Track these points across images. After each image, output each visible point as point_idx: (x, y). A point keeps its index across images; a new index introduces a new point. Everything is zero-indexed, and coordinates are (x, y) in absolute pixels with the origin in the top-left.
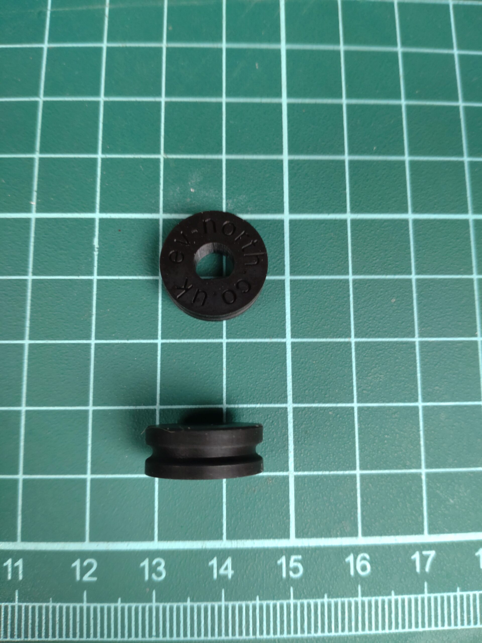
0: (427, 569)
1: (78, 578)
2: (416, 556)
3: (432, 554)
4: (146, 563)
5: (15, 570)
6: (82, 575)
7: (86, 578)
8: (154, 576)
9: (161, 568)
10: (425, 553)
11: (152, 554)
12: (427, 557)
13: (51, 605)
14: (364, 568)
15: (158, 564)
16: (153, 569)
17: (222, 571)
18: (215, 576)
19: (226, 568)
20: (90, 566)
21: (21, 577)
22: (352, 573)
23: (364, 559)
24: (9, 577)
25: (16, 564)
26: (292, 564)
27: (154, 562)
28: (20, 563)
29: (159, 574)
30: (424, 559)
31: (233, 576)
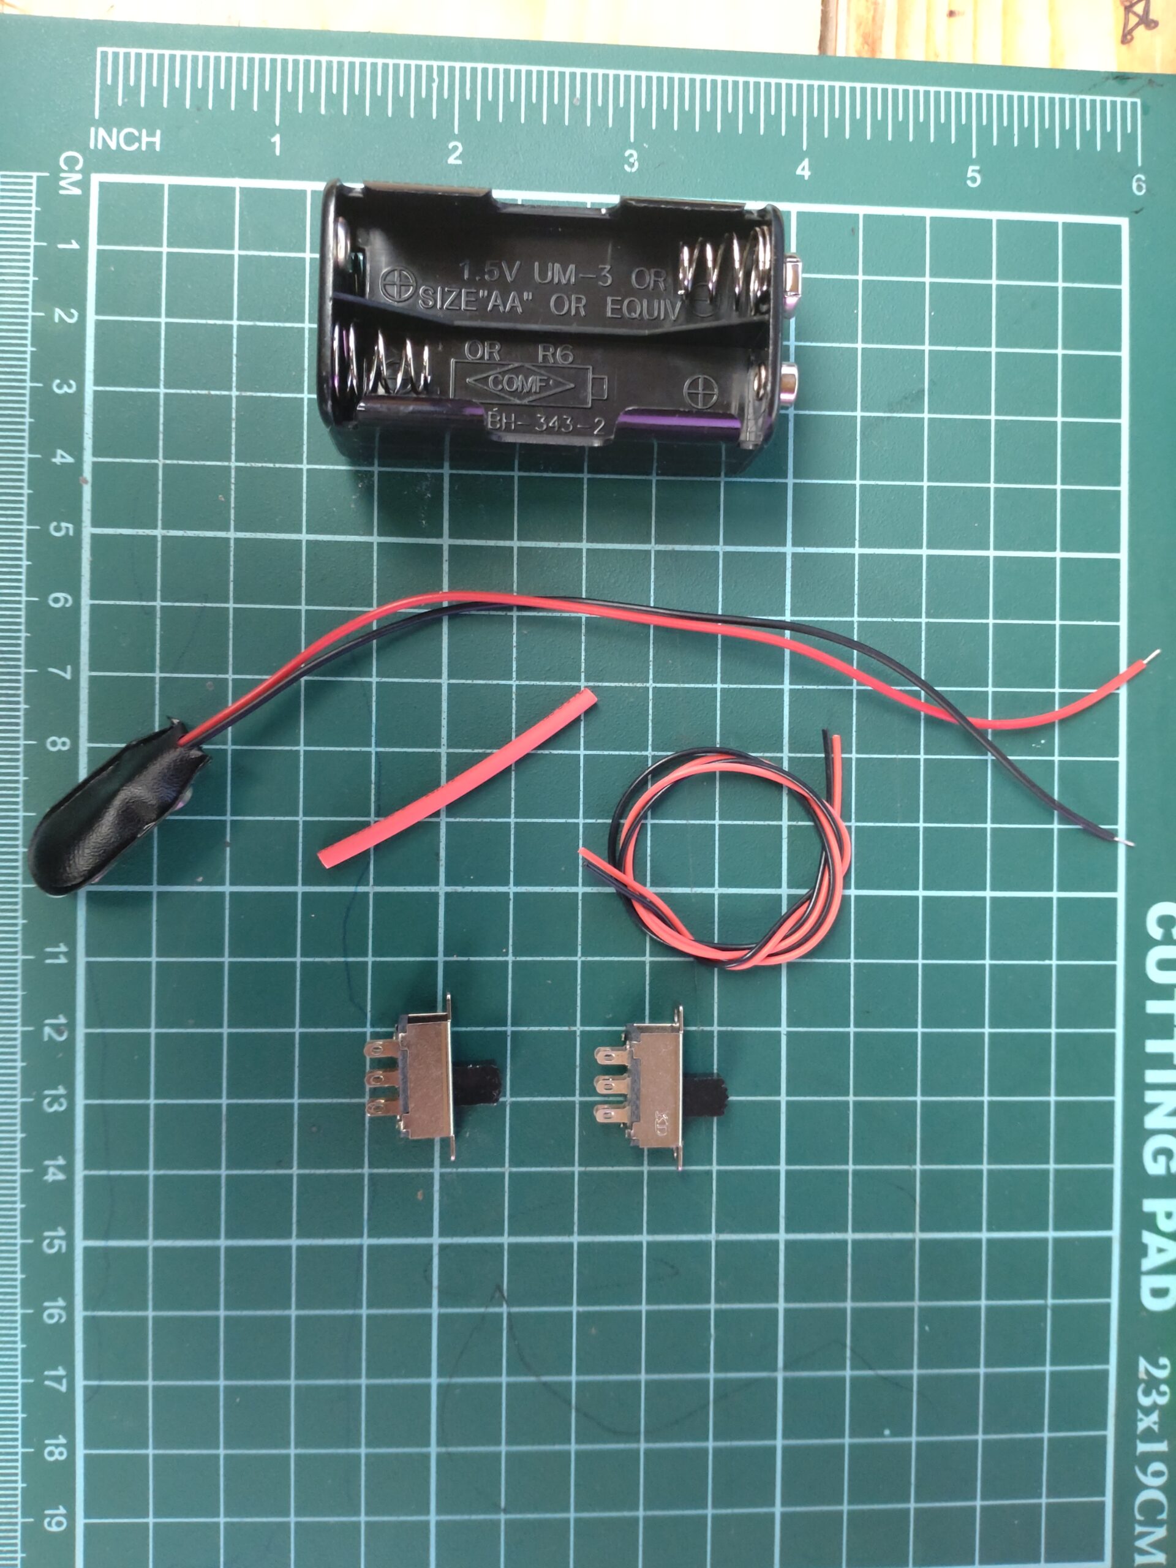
0: (47, 1383)
1: (48, 1021)
2: (61, 1372)
3: (63, 1388)
4: (61, 1091)
5: (55, 955)
6: (51, 1025)
7: (47, 1030)
8: (47, 1100)
9: (56, 1107)
10: (64, 1381)
11: (71, 1097)
12: (60, 1383)
13: (19, 993)
14: (51, 1316)
15: (61, 1105)
16: (55, 1099)
17: (51, 1170)
18: (47, 1163)
19: (54, 1174)
20: (60, 1033)
21: (48, 961)
22: (46, 1304)
23: (60, 1317)
24: (49, 950)
25: (61, 956)
26: (57, 1242)
27: (62, 1100)
28: (63, 960)
29: (50, 1105)
30: (58, 1379)
31: (46, 1181)
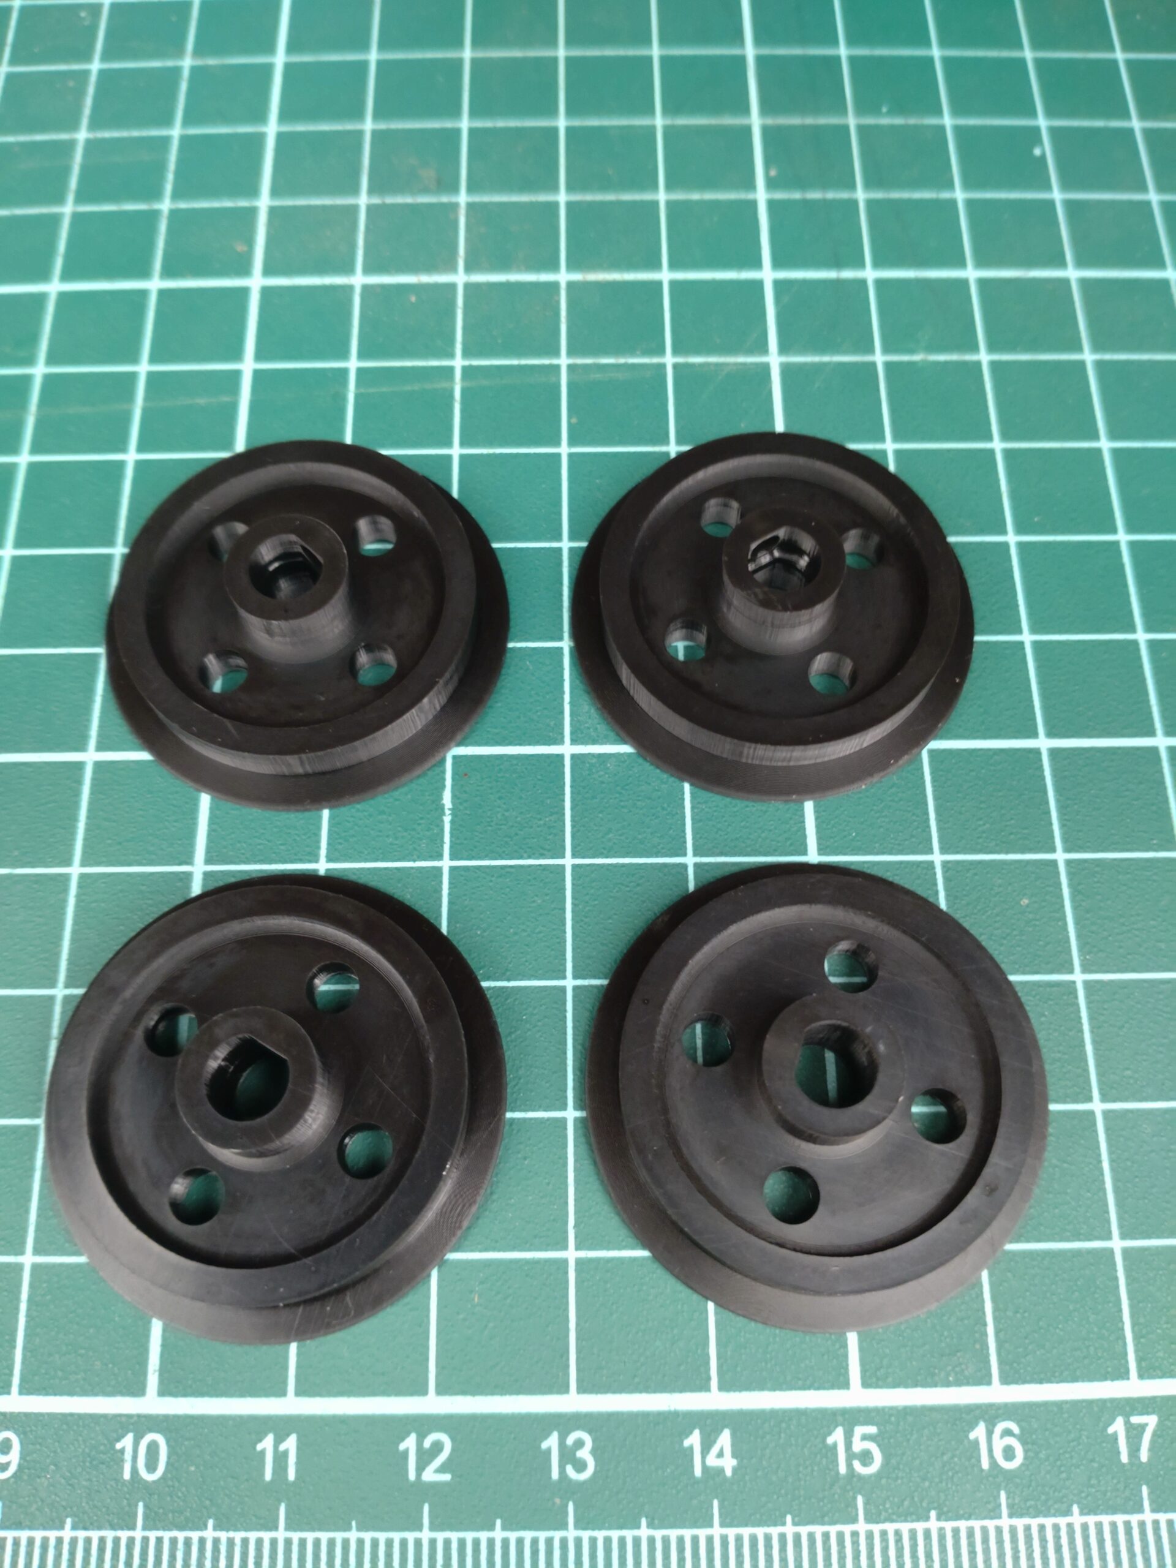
0: (1144, 1456)
1: (412, 1476)
2: (1118, 1427)
3: (1151, 1421)
4: (551, 1442)
5: (281, 1459)
6: (420, 1469)
7: (430, 1475)
8: (570, 1470)
9: (584, 1454)
10: (1135, 1420)
11: (564, 1423)
12: (1142, 1427)
13: (353, 1535)
14: (1009, 1453)
15: (579, 1444)
16: (568, 1455)
17: (712, 1461)
18: (698, 1472)
19: (720, 1454)
20: (438, 1447)
21: (292, 1475)
22: (985, 1464)
23: (1008, 1432)
24: (268, 1476)
25: (282, 1447)
26: (858, 1446)
27: (570, 1441)
28: (291, 1444)
29: (580, 1466)
30: (1135, 1433)
31: (735, 1470)
